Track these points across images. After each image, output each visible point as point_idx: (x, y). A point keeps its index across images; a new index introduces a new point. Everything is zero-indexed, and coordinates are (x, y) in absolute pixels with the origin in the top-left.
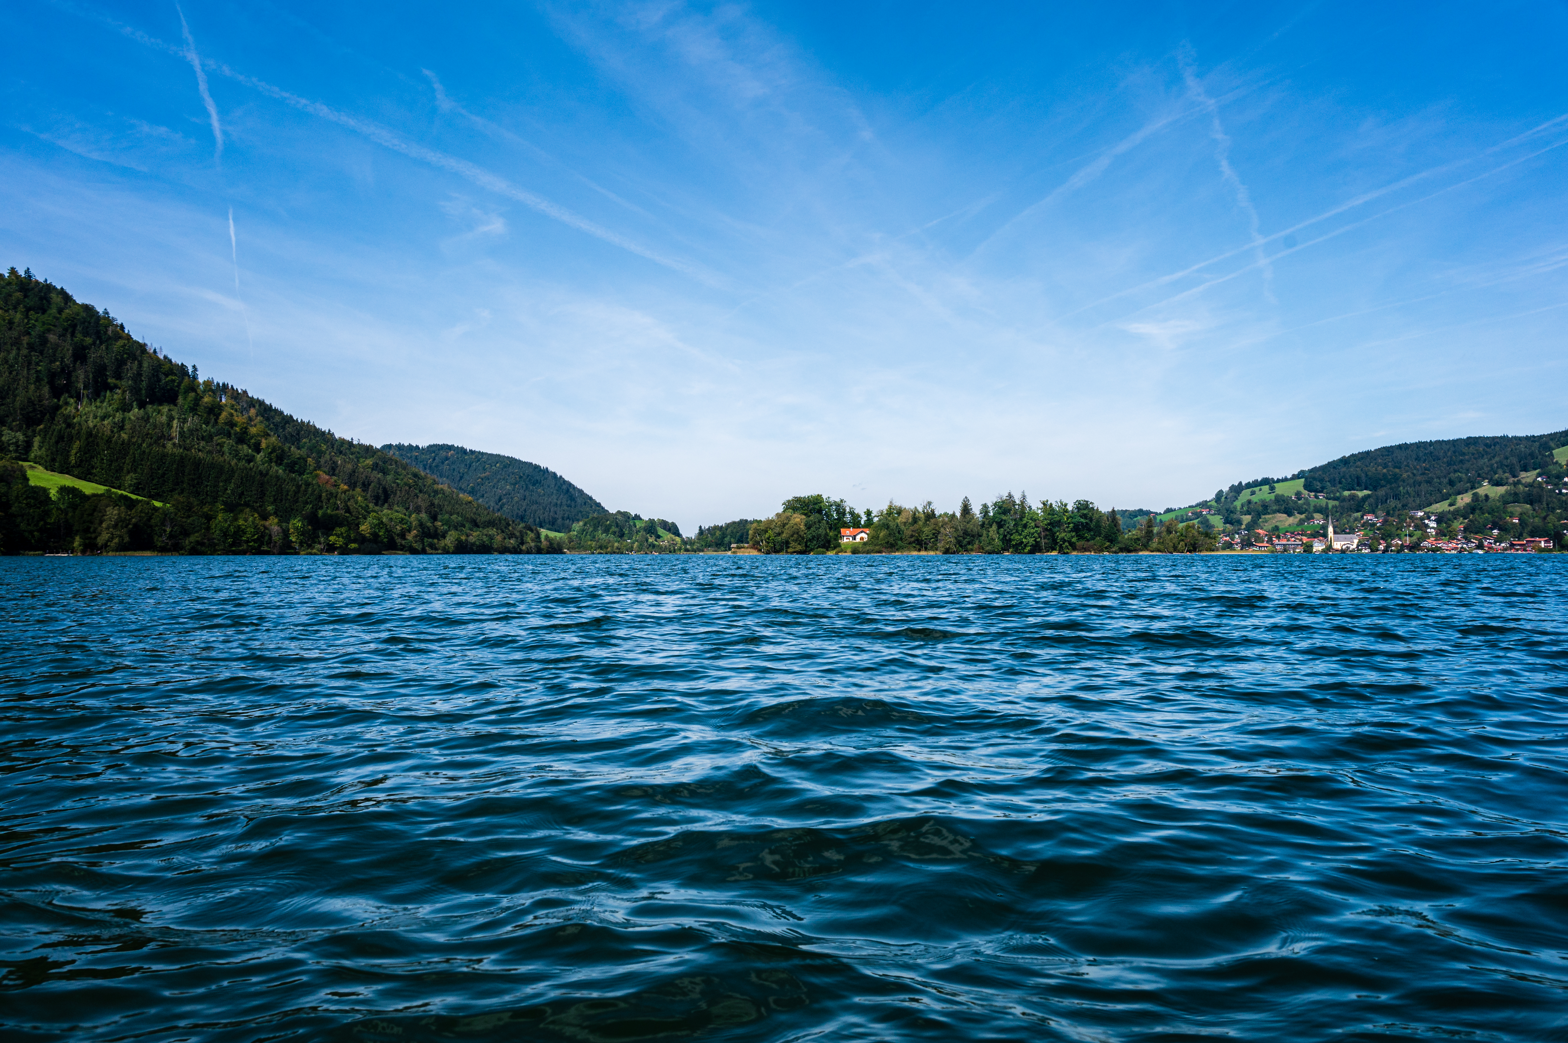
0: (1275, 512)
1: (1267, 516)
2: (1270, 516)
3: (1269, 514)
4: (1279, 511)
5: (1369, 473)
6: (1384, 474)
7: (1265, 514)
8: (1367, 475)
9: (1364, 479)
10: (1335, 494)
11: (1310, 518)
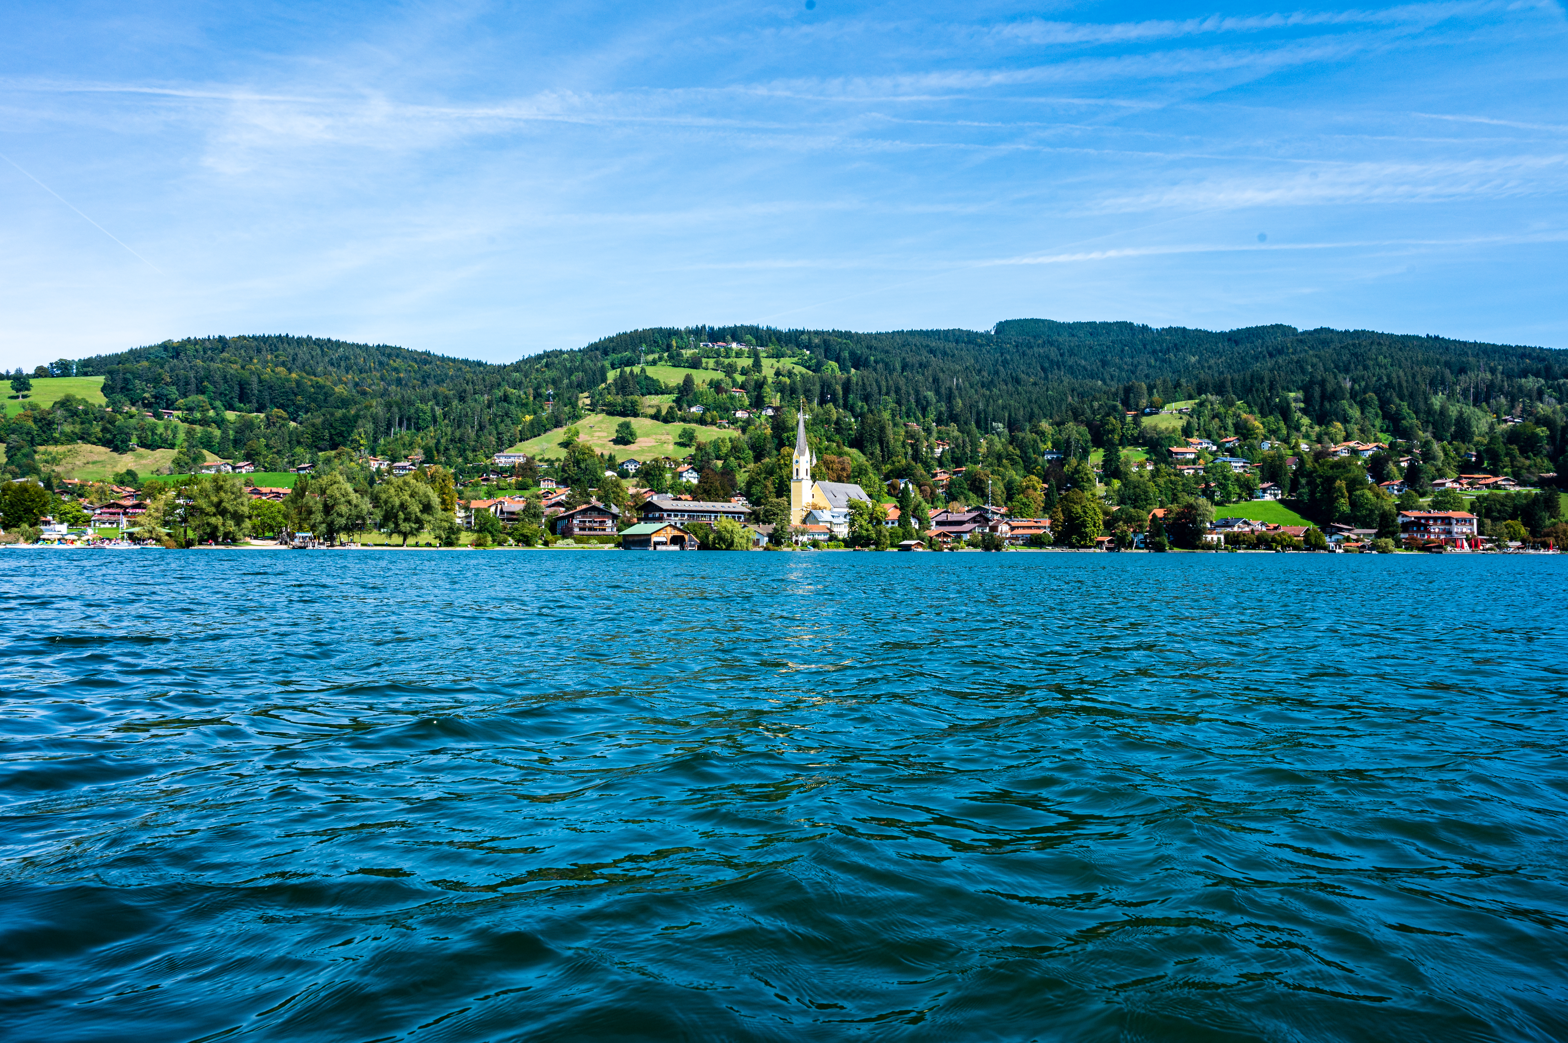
0: (71, 439)
1: (51, 448)
2: (60, 449)
3: (56, 442)
4: (84, 437)
5: (265, 377)
6: (298, 383)
7: (44, 442)
8: (260, 381)
9: (255, 386)
10: (204, 411)
11: (197, 459)
